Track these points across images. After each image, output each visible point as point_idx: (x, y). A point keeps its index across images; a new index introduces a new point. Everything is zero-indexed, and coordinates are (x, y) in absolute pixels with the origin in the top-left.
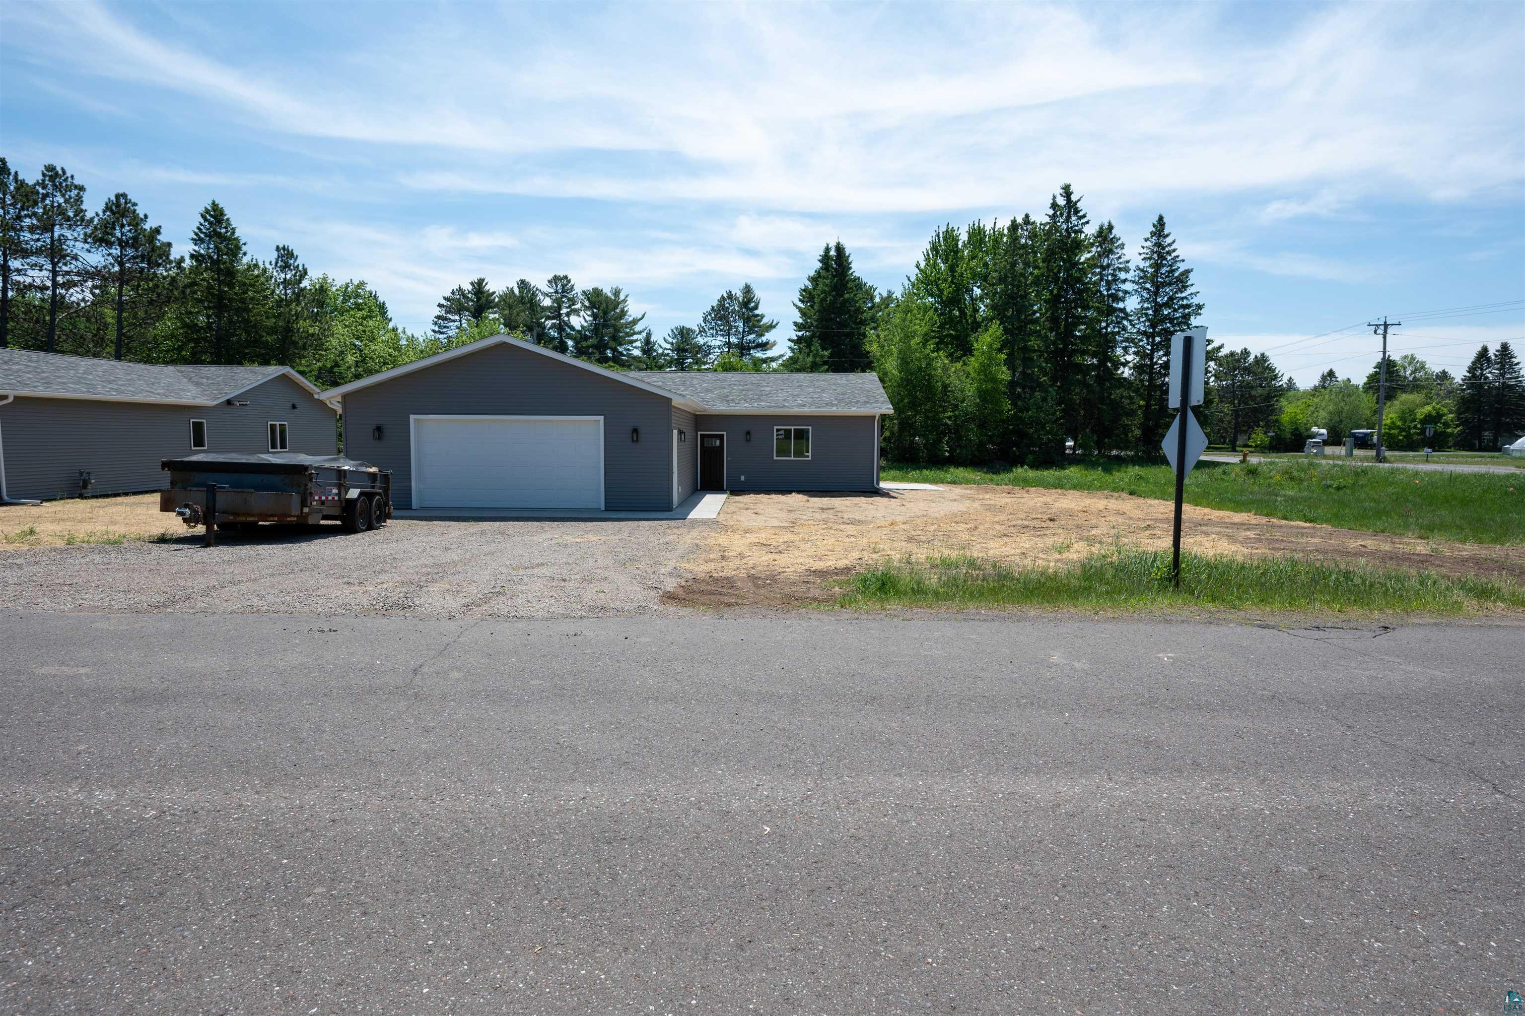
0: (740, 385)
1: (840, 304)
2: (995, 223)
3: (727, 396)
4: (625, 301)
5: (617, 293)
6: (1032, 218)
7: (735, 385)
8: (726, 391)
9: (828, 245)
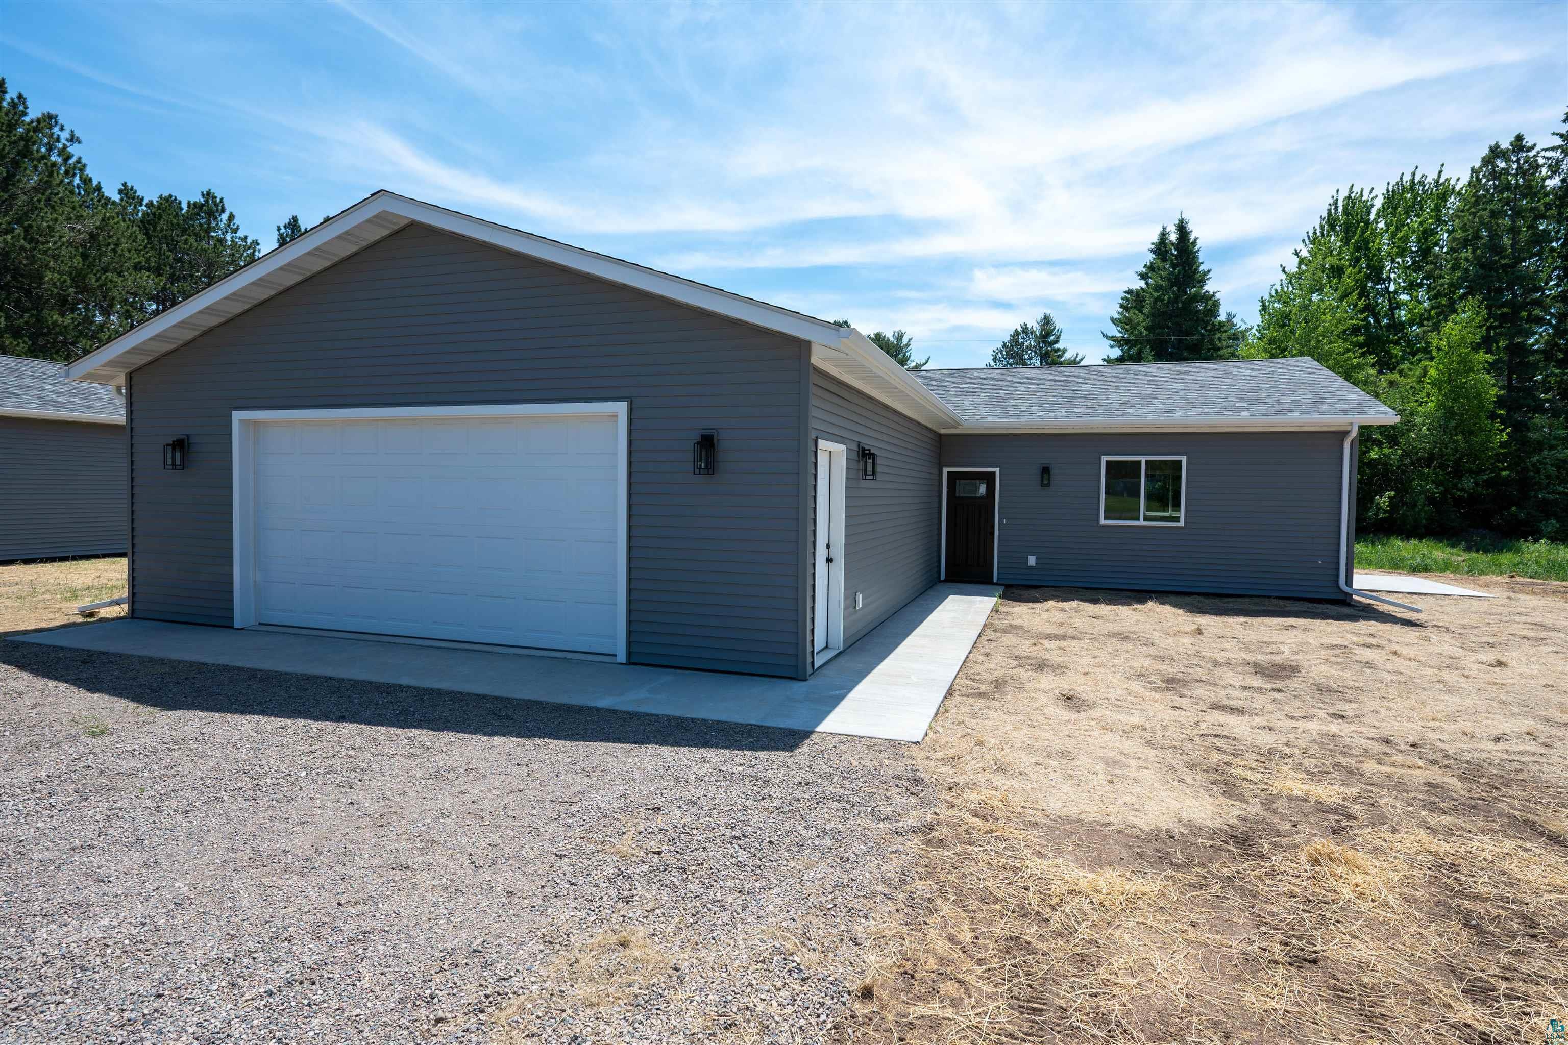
0: (1030, 384)
1: (1183, 303)
2: (1440, 172)
3: (1005, 401)
4: (908, 345)
5: (900, 337)
6: (1528, 141)
7: (1021, 384)
8: (1002, 393)
9: (1164, 229)
